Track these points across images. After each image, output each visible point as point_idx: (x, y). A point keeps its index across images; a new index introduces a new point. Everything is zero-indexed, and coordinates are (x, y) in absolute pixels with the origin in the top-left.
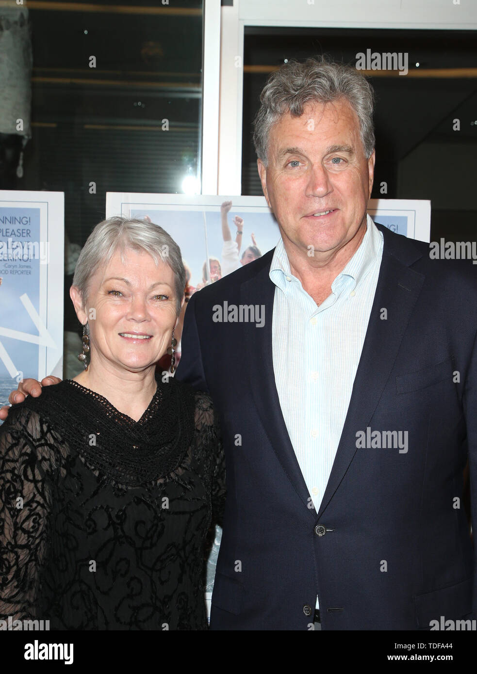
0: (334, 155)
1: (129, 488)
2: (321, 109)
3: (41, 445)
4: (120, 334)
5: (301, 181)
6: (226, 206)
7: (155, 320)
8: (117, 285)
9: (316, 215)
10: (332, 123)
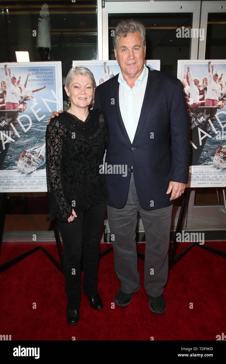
0: (135, 48)
1: (83, 139)
2: (132, 35)
3: (59, 129)
4: (78, 98)
5: (127, 55)
6: (105, 63)
7: (88, 94)
8: (77, 85)
9: (131, 64)
10: (135, 39)
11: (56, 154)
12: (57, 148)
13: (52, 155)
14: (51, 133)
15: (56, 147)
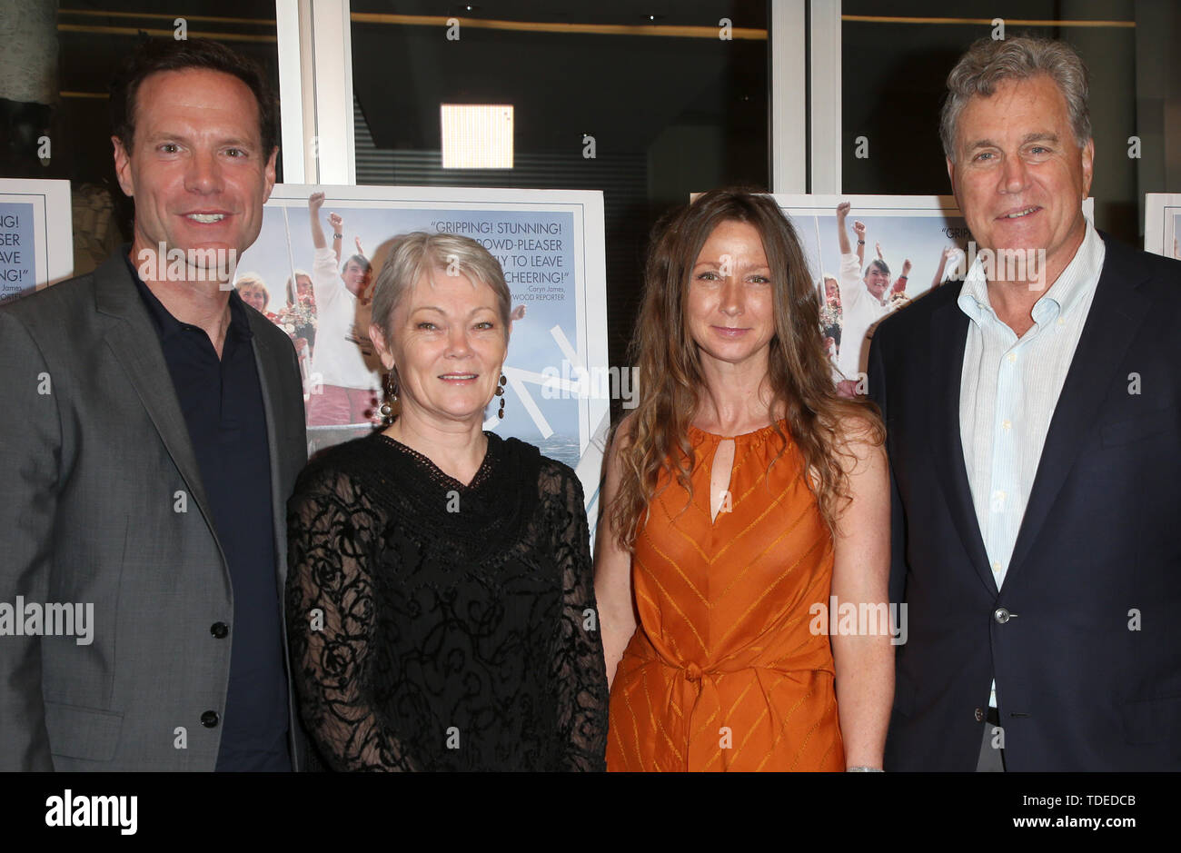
3: (356, 511)
11: (357, 632)
12: (356, 602)
13: (338, 636)
14: (317, 533)
15: (350, 596)
